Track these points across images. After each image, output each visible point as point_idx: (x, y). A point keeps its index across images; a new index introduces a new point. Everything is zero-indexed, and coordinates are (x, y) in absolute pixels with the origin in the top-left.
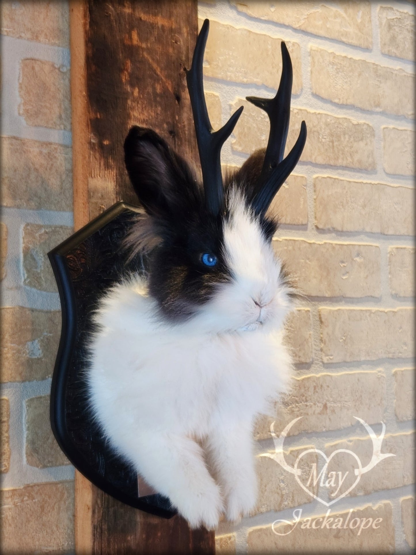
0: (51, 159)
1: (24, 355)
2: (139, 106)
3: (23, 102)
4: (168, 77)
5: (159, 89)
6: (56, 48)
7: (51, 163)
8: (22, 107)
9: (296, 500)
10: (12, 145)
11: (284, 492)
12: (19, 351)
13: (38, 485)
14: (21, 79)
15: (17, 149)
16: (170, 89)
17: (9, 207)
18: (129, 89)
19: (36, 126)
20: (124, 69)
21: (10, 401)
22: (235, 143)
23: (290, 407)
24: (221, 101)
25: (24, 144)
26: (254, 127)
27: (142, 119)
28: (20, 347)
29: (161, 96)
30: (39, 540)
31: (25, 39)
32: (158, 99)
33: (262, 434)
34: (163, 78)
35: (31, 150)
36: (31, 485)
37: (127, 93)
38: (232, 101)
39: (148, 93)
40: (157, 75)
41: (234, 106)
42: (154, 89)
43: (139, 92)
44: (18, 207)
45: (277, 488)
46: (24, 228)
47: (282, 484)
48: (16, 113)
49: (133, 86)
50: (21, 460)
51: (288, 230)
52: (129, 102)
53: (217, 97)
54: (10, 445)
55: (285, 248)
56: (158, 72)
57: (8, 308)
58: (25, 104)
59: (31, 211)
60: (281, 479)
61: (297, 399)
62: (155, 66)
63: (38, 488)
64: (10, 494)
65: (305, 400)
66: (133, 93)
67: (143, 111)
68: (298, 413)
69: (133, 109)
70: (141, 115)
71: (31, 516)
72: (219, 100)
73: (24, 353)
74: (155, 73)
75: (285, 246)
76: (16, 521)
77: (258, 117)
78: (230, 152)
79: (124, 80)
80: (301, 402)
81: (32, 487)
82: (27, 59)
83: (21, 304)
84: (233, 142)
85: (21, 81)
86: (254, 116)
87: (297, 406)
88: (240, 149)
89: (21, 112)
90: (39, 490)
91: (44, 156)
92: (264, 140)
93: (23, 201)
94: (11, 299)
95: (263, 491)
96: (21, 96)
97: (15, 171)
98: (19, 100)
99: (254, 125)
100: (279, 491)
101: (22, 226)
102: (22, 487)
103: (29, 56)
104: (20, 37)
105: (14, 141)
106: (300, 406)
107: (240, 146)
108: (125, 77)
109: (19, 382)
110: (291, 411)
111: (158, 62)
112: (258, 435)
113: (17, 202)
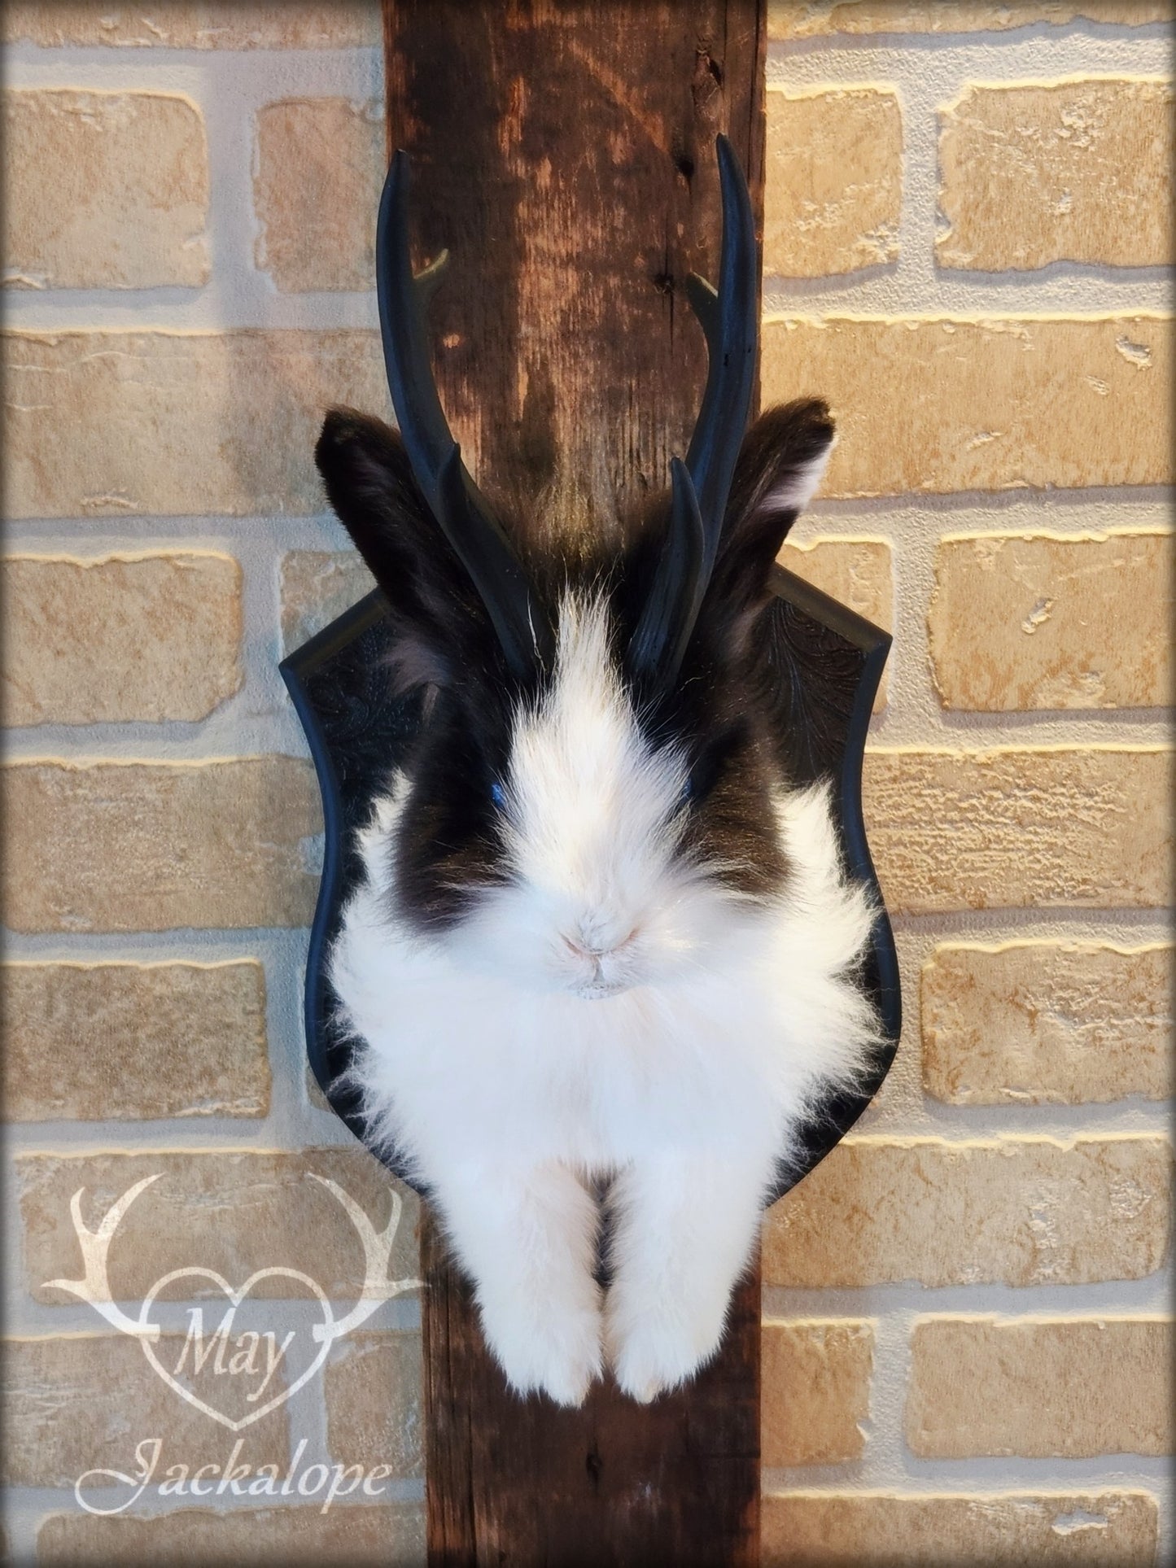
0: (348, 377)
1: (295, 867)
2: (555, 215)
3: (265, 229)
4: (652, 105)
5: (619, 148)
6: (354, 52)
7: (346, 386)
8: (264, 245)
9: (1083, 1267)
10: (241, 352)
11: (1043, 1244)
12: (281, 859)
13: (336, 1152)
14: (258, 167)
15: (254, 363)
16: (659, 140)
17: (243, 516)
18: (520, 169)
19: (302, 291)
20: (505, 112)
21: (267, 967)
22: (945, 245)
23: (1090, 1026)
24: (903, 106)
25: (272, 346)
26: (1029, 176)
27: (563, 252)
28: (284, 850)
29: (626, 171)
30: (342, 1261)
31: (263, 48)
32: (617, 182)
33: (979, 1092)
34: (634, 113)
35: (293, 359)
36: (320, 1148)
37: (517, 179)
38: (949, 97)
39: (584, 168)
40: (615, 106)
41: (955, 117)
42: (605, 153)
43: (553, 174)
44: (265, 513)
45: (1020, 1232)
46: (283, 566)
47: (1037, 1222)
48: (250, 264)
49: (533, 157)
50: (295, 1096)
51: (1137, 505)
52: (522, 210)
53: (890, 97)
54: (271, 1061)
55: (1118, 563)
56: (619, 96)
57: (252, 761)
58: (270, 236)
59: (300, 520)
60: (1037, 1212)
61: (1115, 1005)
62: (607, 77)
63: (335, 1157)
64: (273, 1162)
65: (1146, 1011)
66: (533, 178)
67: (566, 227)
68: (1118, 1044)
69: (535, 227)
70: (560, 242)
71: (322, 1211)
72: (895, 105)
73: (293, 863)
74: (608, 102)
75: (1119, 557)
76: (287, 1218)
77: (1045, 138)
78: (928, 273)
79: (505, 146)
80: (1131, 1017)
81: (322, 1153)
82: (273, 106)
83: (283, 750)
84: (938, 240)
85: (257, 175)
86: (1029, 137)
87: (1113, 1026)
88: (966, 259)
89: (262, 259)
90: (338, 1162)
91: (328, 371)
92: (1063, 215)
93: (275, 496)
94: (257, 739)
95: (972, 1233)
96: (259, 215)
97: (252, 421)
98: (256, 227)
99: (1030, 169)
100: (1024, 1239)
101: (279, 559)
102: (299, 1151)
103: (276, 97)
104: (252, 45)
105: (246, 343)
106: (1125, 1026)
107: (969, 248)
108: (509, 133)
109: (285, 928)
110: (1090, 1039)
111: (616, 64)
112: (968, 1093)
113: (261, 500)
